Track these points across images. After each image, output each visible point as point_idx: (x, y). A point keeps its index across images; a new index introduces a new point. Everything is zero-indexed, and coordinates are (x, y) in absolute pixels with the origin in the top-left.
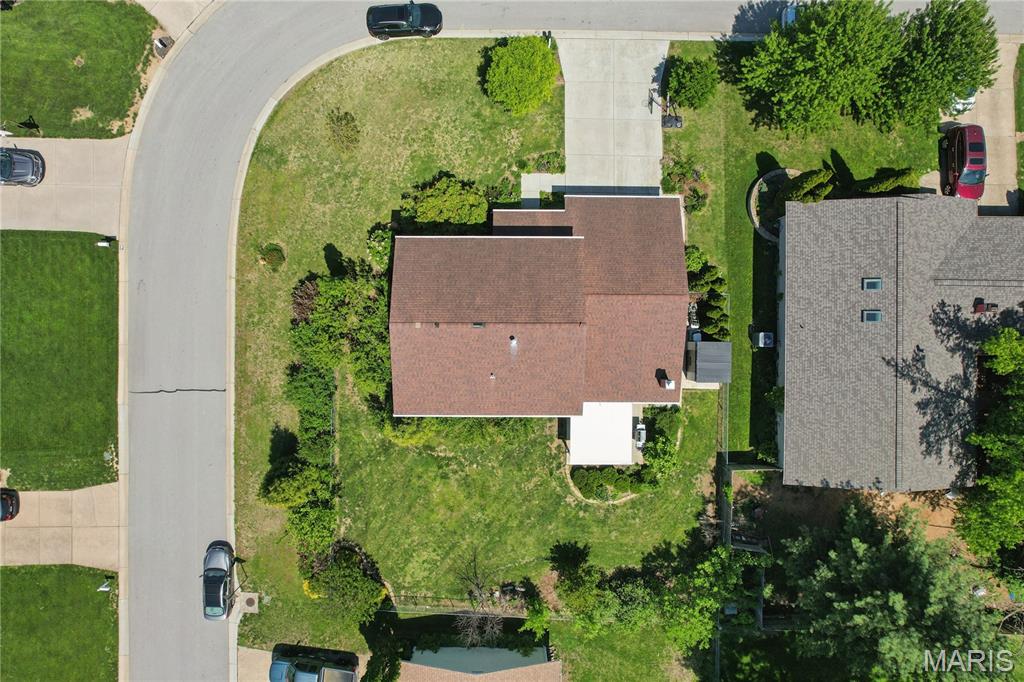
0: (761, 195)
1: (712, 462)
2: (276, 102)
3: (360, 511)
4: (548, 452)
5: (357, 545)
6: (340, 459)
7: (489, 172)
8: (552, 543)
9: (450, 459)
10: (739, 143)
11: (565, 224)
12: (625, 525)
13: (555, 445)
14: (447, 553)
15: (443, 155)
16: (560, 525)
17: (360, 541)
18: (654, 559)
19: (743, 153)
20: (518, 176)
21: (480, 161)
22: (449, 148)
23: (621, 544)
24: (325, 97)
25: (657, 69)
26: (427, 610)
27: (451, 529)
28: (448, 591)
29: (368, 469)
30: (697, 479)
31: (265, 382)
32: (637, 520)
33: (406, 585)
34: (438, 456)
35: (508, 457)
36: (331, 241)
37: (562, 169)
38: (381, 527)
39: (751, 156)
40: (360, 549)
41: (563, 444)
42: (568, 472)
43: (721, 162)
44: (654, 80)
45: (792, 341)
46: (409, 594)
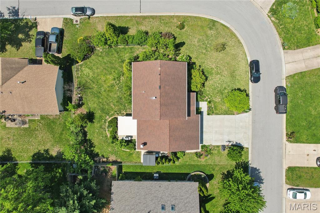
0: (201, 175)
1: (119, 160)
2: (229, 27)
3: (104, 54)
4: (122, 110)
5: (94, 53)
6: (120, 48)
7: (207, 92)
8: (95, 112)
9: (120, 81)
10: (217, 169)
11: (191, 115)
12: (100, 134)
13: (124, 113)
14: (91, 80)
15: (213, 78)
16: (100, 114)
17: (95, 54)
18: (90, 143)
19: (214, 170)
20: (206, 101)
21: (211, 89)
22: (215, 80)
23: (94, 133)
24: (230, 42)
25: (240, 144)
26: (74, 74)
27: (99, 81)
28: (80, 81)
29: (116, 56)
30: (114, 156)
31: (143, 25)
32: (102, 138)
33: (82, 68)
34: (121, 77)
35: (120, 99)
36: (186, 44)
37: (208, 114)
38: (99, 61)
39: (213, 172)
40: (93, 54)
41: (124, 115)
42: (116, 116)
43: (211, 163)
44: (236, 142)
45: (156, 184)
46: (79, 69)
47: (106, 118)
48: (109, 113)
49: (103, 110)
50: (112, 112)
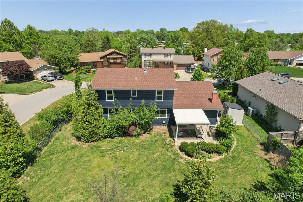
4: (165, 143)
9: (108, 150)
13: (168, 140)
34: (102, 149)
47: (184, 163)
48: (171, 159)
49: (166, 169)
50: (169, 154)
